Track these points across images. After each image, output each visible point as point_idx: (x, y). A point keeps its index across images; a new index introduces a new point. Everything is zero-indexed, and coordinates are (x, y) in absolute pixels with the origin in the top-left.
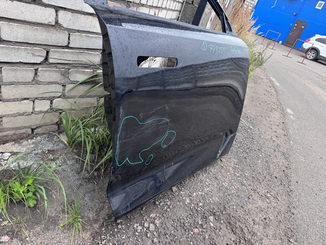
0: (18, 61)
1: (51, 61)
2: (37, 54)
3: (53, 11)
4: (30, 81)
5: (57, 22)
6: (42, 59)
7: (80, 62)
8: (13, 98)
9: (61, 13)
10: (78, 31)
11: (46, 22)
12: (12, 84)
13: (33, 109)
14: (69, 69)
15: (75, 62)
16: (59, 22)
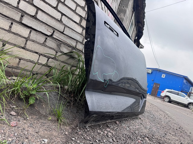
0: (40, 31)
1: (54, 36)
2: (49, 30)
3: (61, 15)
4: (42, 43)
5: (61, 20)
6: (50, 34)
7: (67, 43)
8: (30, 49)
9: (64, 17)
10: (69, 27)
11: (57, 18)
12: (33, 41)
13: (38, 60)
14: (61, 44)
15: (64, 42)
16: (62, 20)
